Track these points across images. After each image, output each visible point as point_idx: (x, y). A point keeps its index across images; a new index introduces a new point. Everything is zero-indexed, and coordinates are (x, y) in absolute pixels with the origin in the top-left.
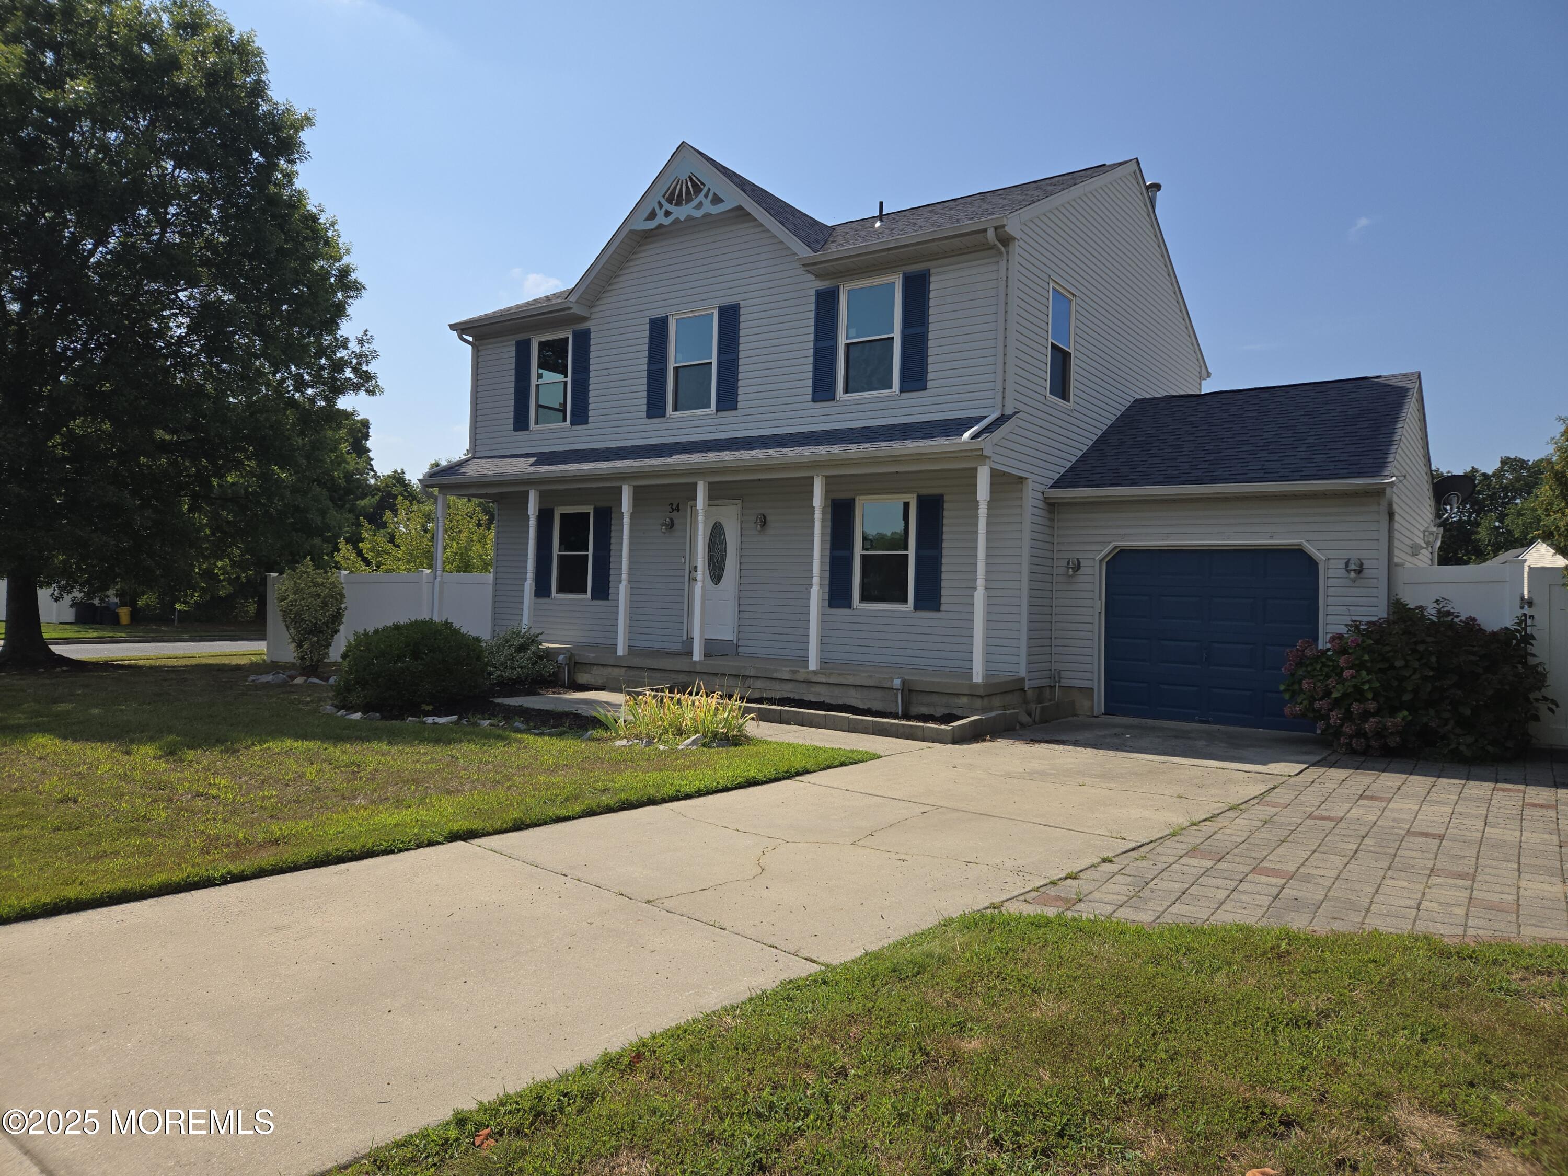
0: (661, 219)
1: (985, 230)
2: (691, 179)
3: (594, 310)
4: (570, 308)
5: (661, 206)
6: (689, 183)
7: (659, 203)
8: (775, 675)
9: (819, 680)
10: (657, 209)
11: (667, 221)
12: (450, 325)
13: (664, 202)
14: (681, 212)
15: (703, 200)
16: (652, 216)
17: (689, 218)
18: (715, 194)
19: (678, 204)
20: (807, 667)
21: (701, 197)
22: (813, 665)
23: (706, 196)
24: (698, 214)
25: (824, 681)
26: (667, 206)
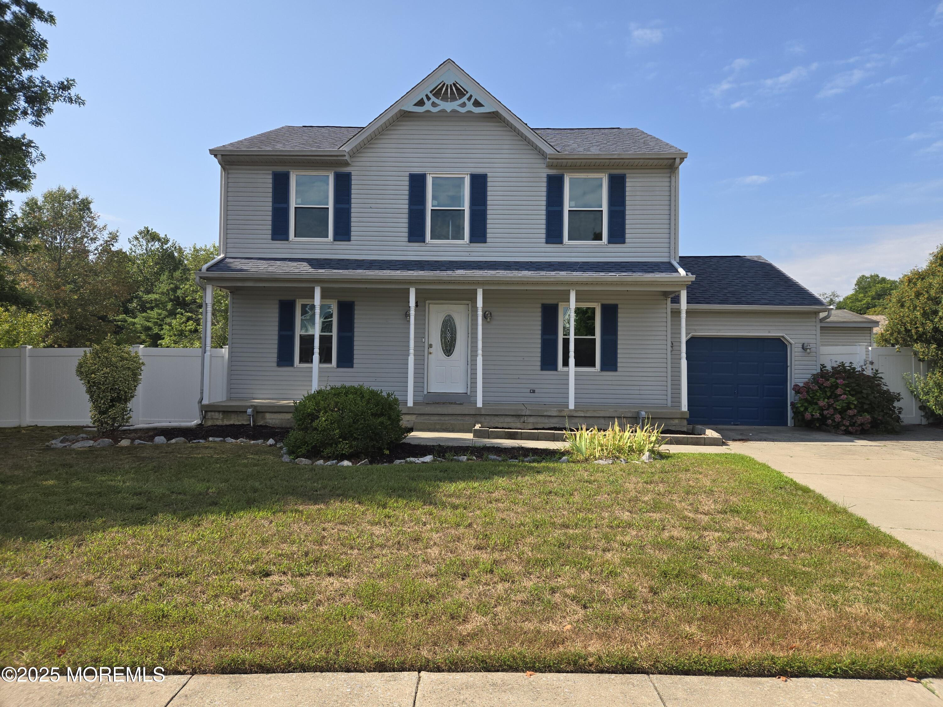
0: (428, 106)
1: (675, 159)
2: (454, 84)
3: (354, 159)
4: (345, 156)
5: (428, 98)
6: (454, 88)
7: (427, 95)
8: (545, 414)
9: (579, 415)
10: (425, 99)
11: (435, 110)
12: (210, 150)
13: (430, 95)
14: (449, 106)
15: (467, 102)
16: (421, 103)
17: (454, 111)
18: (476, 99)
19: (445, 99)
20: (568, 408)
21: (464, 99)
22: (572, 406)
23: (469, 99)
24: (463, 110)
25: (583, 415)
26: (433, 99)
